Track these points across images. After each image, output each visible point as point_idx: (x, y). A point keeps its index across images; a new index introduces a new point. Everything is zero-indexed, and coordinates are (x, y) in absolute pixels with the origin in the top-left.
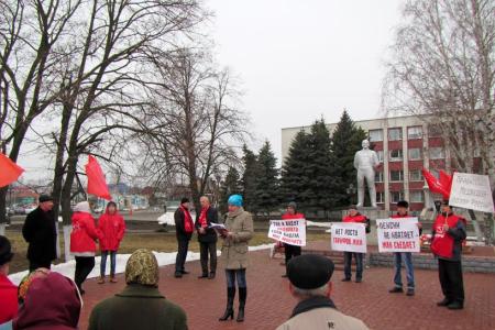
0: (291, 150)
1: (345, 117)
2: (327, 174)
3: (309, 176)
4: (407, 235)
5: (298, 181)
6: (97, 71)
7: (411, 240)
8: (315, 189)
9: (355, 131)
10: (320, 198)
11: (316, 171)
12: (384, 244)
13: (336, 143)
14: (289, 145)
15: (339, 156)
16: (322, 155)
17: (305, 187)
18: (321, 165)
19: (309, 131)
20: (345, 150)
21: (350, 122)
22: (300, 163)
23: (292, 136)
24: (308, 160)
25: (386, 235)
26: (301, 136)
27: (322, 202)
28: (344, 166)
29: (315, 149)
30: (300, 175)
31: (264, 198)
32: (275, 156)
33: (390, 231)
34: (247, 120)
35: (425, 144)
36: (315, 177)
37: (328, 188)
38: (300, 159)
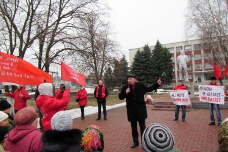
0: (134, 58)
1: (158, 43)
2: (151, 68)
3: (144, 69)
4: (216, 95)
5: (138, 72)
6: (56, 23)
7: (219, 97)
8: (146, 75)
9: (162, 49)
10: (149, 79)
11: (146, 67)
12: (202, 98)
13: (155, 55)
14: (133, 56)
15: (156, 60)
16: (149, 60)
17: (142, 74)
18: (149, 64)
19: (142, 50)
20: (159, 58)
21: (160, 45)
22: (139, 64)
23: (135, 52)
24: (143, 62)
25: (204, 93)
26: (138, 52)
27: (149, 81)
28: (159, 64)
29: (145, 57)
30: (139, 69)
31: (124, 80)
32: (128, 62)
33: (206, 92)
34: (119, 45)
35: (193, 54)
36: (146, 70)
37: (152, 75)
38: (139, 62)
